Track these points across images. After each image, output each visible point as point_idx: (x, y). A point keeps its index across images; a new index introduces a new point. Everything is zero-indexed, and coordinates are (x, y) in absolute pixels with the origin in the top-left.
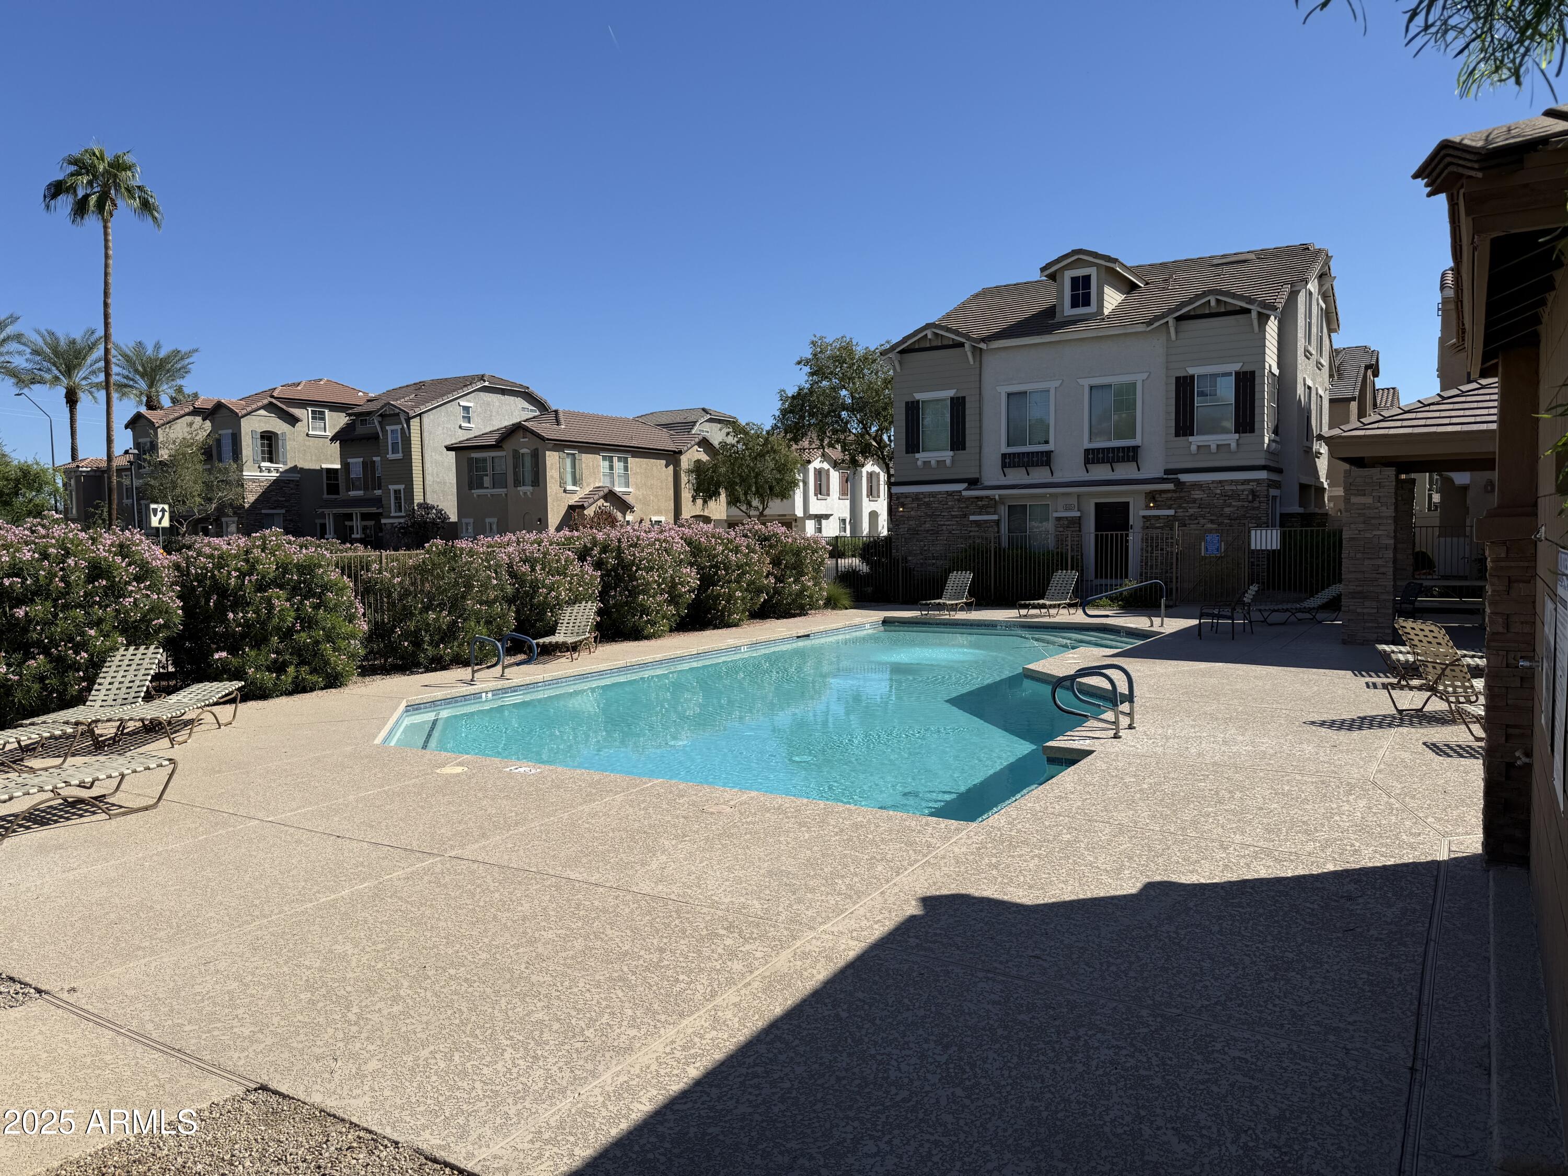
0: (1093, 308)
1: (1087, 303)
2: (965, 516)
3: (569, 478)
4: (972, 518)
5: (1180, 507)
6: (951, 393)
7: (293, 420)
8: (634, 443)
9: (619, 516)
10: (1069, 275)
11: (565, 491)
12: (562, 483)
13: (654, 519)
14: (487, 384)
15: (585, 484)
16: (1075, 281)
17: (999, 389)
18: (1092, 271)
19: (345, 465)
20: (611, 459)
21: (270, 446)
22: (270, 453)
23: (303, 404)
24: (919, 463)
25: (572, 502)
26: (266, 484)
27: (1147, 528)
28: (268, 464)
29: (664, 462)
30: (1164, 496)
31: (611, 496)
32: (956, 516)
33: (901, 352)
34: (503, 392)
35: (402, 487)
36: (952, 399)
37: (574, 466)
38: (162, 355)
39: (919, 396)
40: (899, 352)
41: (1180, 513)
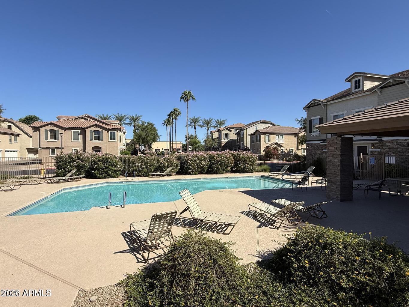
0: (361, 89)
1: (359, 87)
2: (322, 150)
3: (267, 140)
4: (324, 150)
5: (382, 148)
6: (319, 117)
7: (231, 131)
8: (286, 132)
9: (279, 148)
10: (354, 80)
11: (266, 143)
12: (265, 141)
13: (290, 149)
14: (261, 122)
15: (271, 141)
16: (356, 82)
17: (331, 115)
18: (361, 78)
19: (237, 139)
20: (278, 136)
21: (227, 136)
22: (227, 137)
23: (233, 128)
24: (311, 135)
25: (267, 145)
26: (225, 142)
27: (372, 154)
28: (226, 139)
29: (294, 136)
30: (377, 144)
31: (276, 144)
32: (320, 150)
33: (308, 107)
34: (265, 123)
35: (243, 143)
36: (319, 118)
37: (268, 138)
38: (221, 121)
39: (312, 118)
40: (307, 107)
41: (382, 150)
